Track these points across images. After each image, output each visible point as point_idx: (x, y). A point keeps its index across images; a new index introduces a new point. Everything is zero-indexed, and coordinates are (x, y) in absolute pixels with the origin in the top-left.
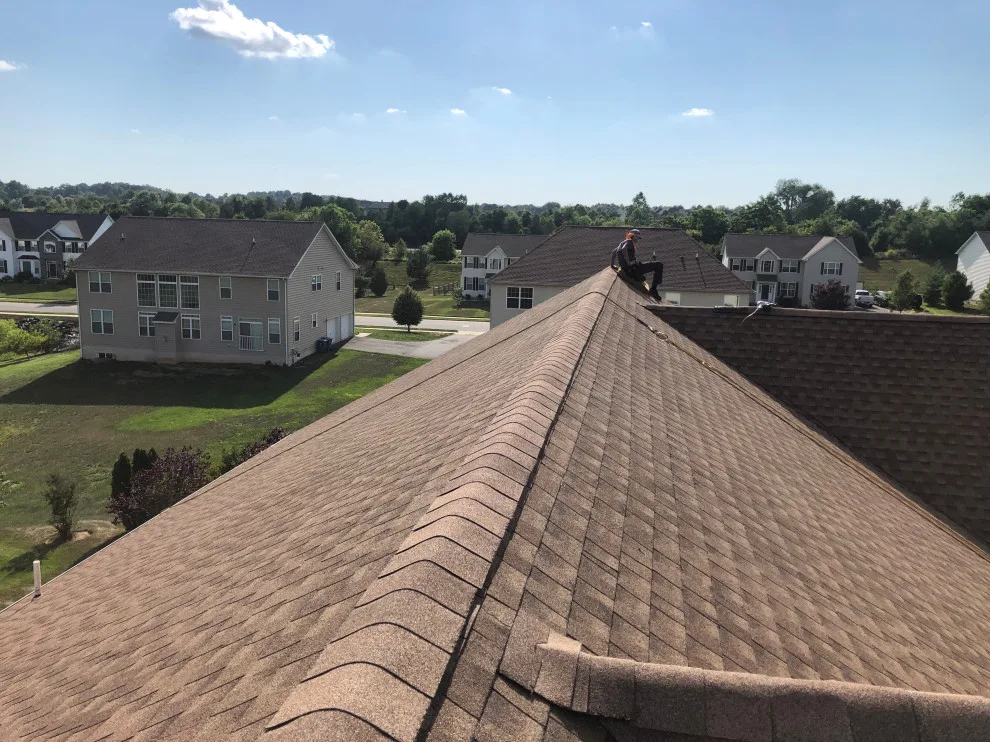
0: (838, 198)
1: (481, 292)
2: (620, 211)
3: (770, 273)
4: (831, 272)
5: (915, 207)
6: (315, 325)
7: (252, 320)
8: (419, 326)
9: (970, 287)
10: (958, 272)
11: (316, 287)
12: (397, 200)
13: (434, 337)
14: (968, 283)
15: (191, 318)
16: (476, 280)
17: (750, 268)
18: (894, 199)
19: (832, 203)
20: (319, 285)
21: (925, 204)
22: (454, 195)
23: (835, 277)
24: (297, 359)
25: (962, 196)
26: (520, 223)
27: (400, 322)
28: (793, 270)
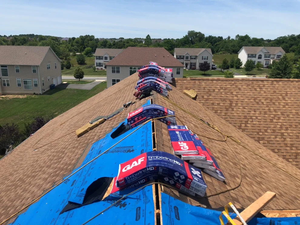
0: (206, 36)
1: (102, 67)
2: (142, 40)
3: (188, 60)
4: (205, 59)
5: (226, 39)
6: (49, 80)
7: (28, 80)
8: (83, 79)
9: (242, 62)
10: (238, 58)
11: (49, 68)
12: (71, 37)
13: (88, 82)
14: (241, 62)
15: (6, 80)
16: (100, 63)
17: (182, 58)
18: (221, 36)
19: (204, 38)
20: (50, 67)
21: (229, 38)
22: (90, 35)
23: (206, 60)
24: (44, 92)
25: (238, 35)
26: (112, 44)
27: (76, 78)
28: (194, 59)
